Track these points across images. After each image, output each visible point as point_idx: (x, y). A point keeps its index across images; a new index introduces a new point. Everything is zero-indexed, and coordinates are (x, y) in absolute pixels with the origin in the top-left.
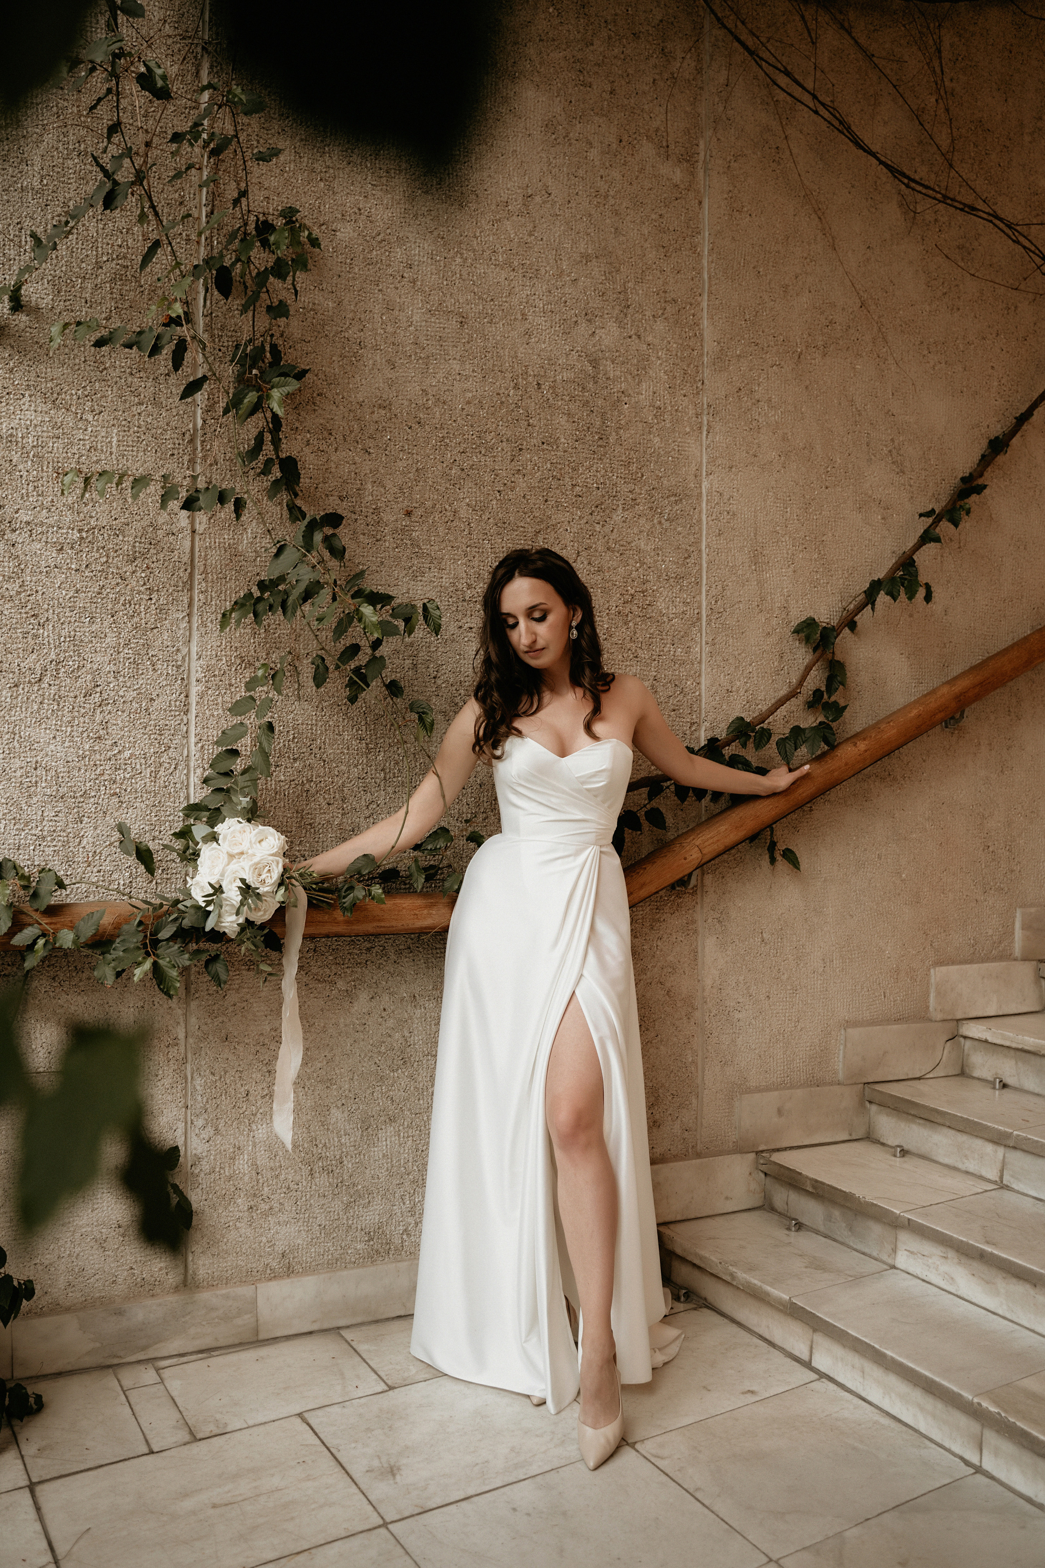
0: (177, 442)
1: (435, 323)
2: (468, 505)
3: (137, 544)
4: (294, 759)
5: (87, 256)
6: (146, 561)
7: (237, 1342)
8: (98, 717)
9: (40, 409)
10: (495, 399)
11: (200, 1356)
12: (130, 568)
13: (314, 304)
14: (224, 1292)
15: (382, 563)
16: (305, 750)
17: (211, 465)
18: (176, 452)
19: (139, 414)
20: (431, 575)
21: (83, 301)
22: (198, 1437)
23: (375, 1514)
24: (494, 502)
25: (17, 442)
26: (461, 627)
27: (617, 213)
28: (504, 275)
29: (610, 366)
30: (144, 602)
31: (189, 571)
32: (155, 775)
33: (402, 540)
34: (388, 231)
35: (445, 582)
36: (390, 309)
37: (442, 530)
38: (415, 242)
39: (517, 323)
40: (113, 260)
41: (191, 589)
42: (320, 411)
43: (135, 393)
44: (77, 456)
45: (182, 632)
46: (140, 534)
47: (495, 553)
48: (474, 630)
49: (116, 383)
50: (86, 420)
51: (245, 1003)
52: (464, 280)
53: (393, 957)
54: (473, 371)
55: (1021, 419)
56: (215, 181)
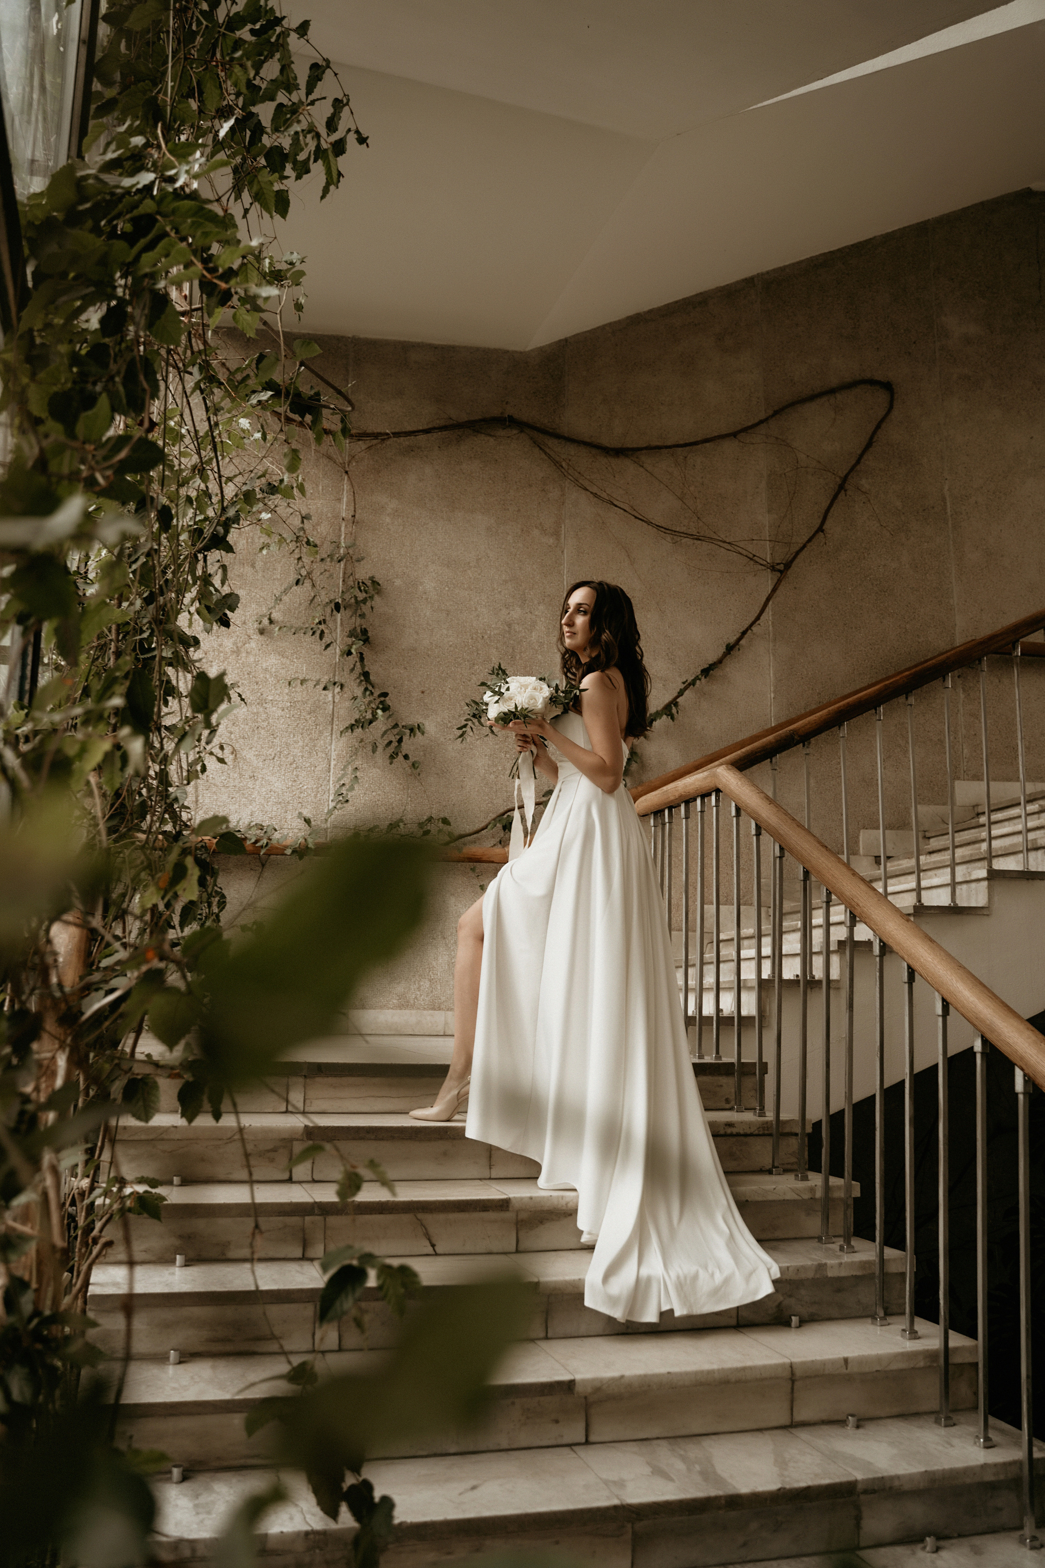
0: (329, 664)
1: (436, 615)
3: (312, 707)
5: (296, 601)
6: (315, 714)
8: (295, 773)
9: (277, 658)
12: (309, 716)
13: (383, 612)
15: (409, 709)
17: (341, 675)
18: (328, 672)
19: (314, 658)
20: (430, 715)
21: (295, 616)
24: (462, 687)
25: (268, 671)
26: (445, 739)
27: (521, 561)
28: (467, 592)
29: (517, 627)
30: (314, 729)
31: (332, 716)
32: (316, 796)
33: (420, 703)
34: (416, 580)
35: (439, 720)
36: (416, 611)
37: (438, 699)
38: (428, 583)
39: (473, 612)
40: (306, 601)
41: (332, 723)
43: (313, 650)
44: (287, 674)
45: (328, 739)
46: (314, 703)
48: (451, 740)
49: (306, 647)
50: (294, 661)
52: (449, 597)
54: (453, 633)
55: (744, 633)
56: (345, 569)
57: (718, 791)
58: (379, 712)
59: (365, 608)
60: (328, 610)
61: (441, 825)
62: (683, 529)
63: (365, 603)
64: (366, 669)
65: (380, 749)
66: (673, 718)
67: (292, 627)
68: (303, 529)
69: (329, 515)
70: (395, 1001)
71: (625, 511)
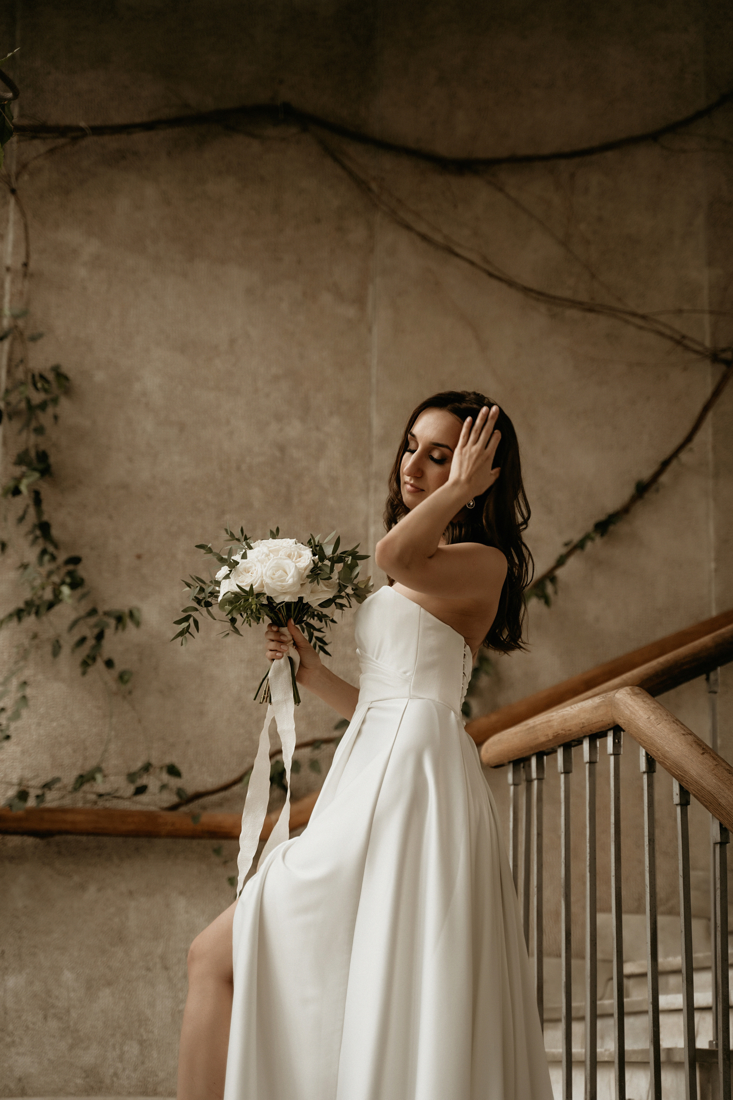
13: (76, 423)
15: (118, 590)
20: (153, 598)
27: (301, 345)
29: (294, 452)
33: (133, 575)
37: (162, 568)
38: (148, 378)
42: (78, 493)
55: (665, 464)
56: (11, 352)
57: (617, 729)
58: (66, 590)
59: (45, 418)
61: (165, 777)
62: (567, 294)
63: (43, 410)
64: (45, 518)
65: (66, 650)
66: (547, 602)
70: (79, 1081)
71: (472, 263)
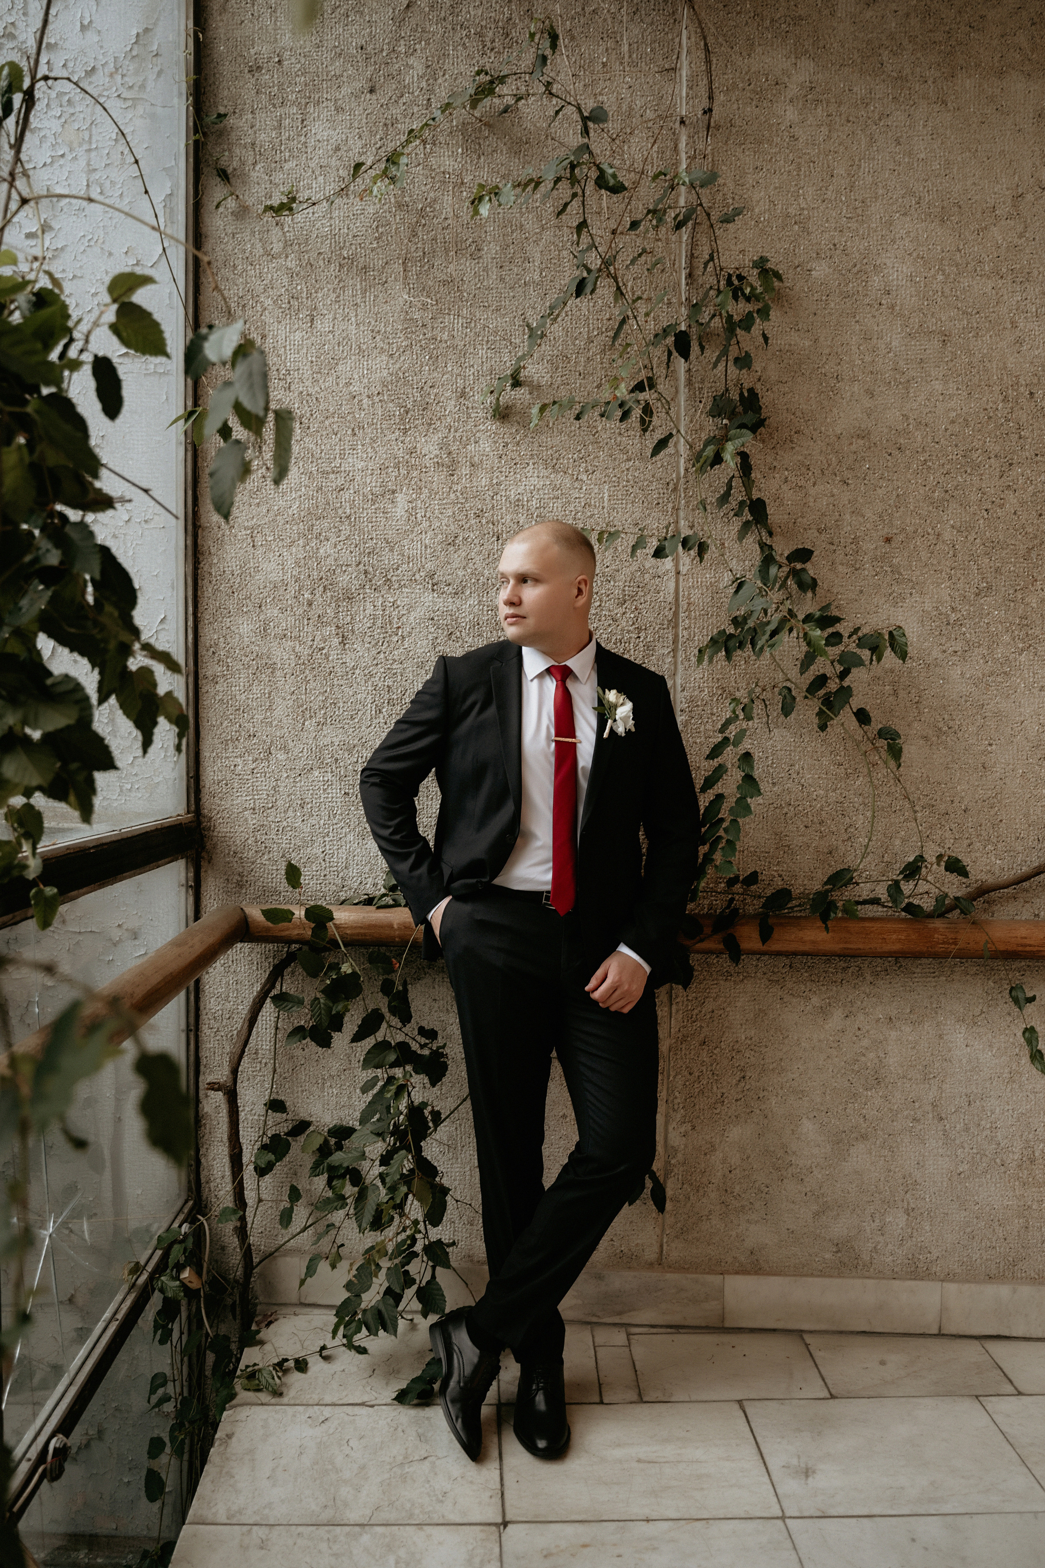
0: (662, 492)
1: (915, 345)
2: (953, 527)
3: (627, 588)
4: (773, 783)
5: (580, 333)
6: (635, 603)
7: (703, 1324)
9: (542, 475)
10: (981, 416)
11: (669, 1330)
12: (621, 610)
13: (790, 345)
14: (694, 1276)
15: (861, 592)
16: (783, 775)
17: (693, 510)
18: (661, 501)
19: (628, 469)
20: (913, 600)
21: (577, 374)
22: (644, 1400)
23: (778, 1507)
24: (982, 522)
25: (523, 506)
26: (944, 651)
28: (990, 284)
30: (633, 640)
31: (673, 609)
33: (882, 567)
34: (865, 261)
35: (928, 606)
36: (867, 339)
37: (924, 555)
38: (893, 267)
39: (1007, 332)
40: (602, 333)
41: (676, 626)
42: (797, 448)
43: (624, 451)
44: (573, 513)
45: (667, 666)
46: (629, 579)
47: (982, 573)
48: (959, 653)
49: (607, 444)
50: (581, 480)
51: (722, 1011)
52: (946, 297)
53: (869, 978)
54: (958, 389)
56: (693, 244)
59: (748, 340)
60: (658, 353)
61: (943, 876)
63: (748, 329)
65: (800, 701)
67: (571, 403)
68: (586, 148)
69: (650, 114)
